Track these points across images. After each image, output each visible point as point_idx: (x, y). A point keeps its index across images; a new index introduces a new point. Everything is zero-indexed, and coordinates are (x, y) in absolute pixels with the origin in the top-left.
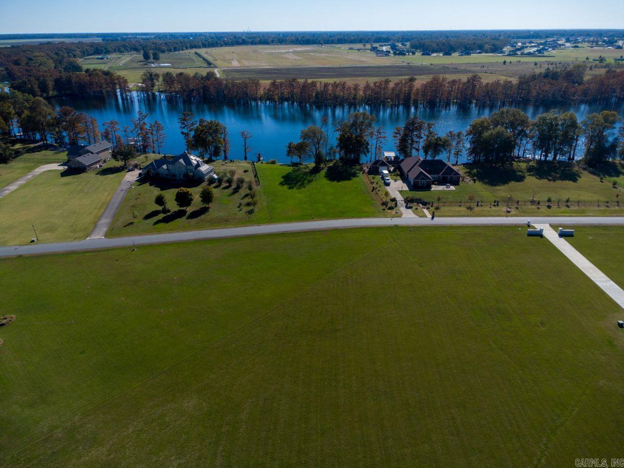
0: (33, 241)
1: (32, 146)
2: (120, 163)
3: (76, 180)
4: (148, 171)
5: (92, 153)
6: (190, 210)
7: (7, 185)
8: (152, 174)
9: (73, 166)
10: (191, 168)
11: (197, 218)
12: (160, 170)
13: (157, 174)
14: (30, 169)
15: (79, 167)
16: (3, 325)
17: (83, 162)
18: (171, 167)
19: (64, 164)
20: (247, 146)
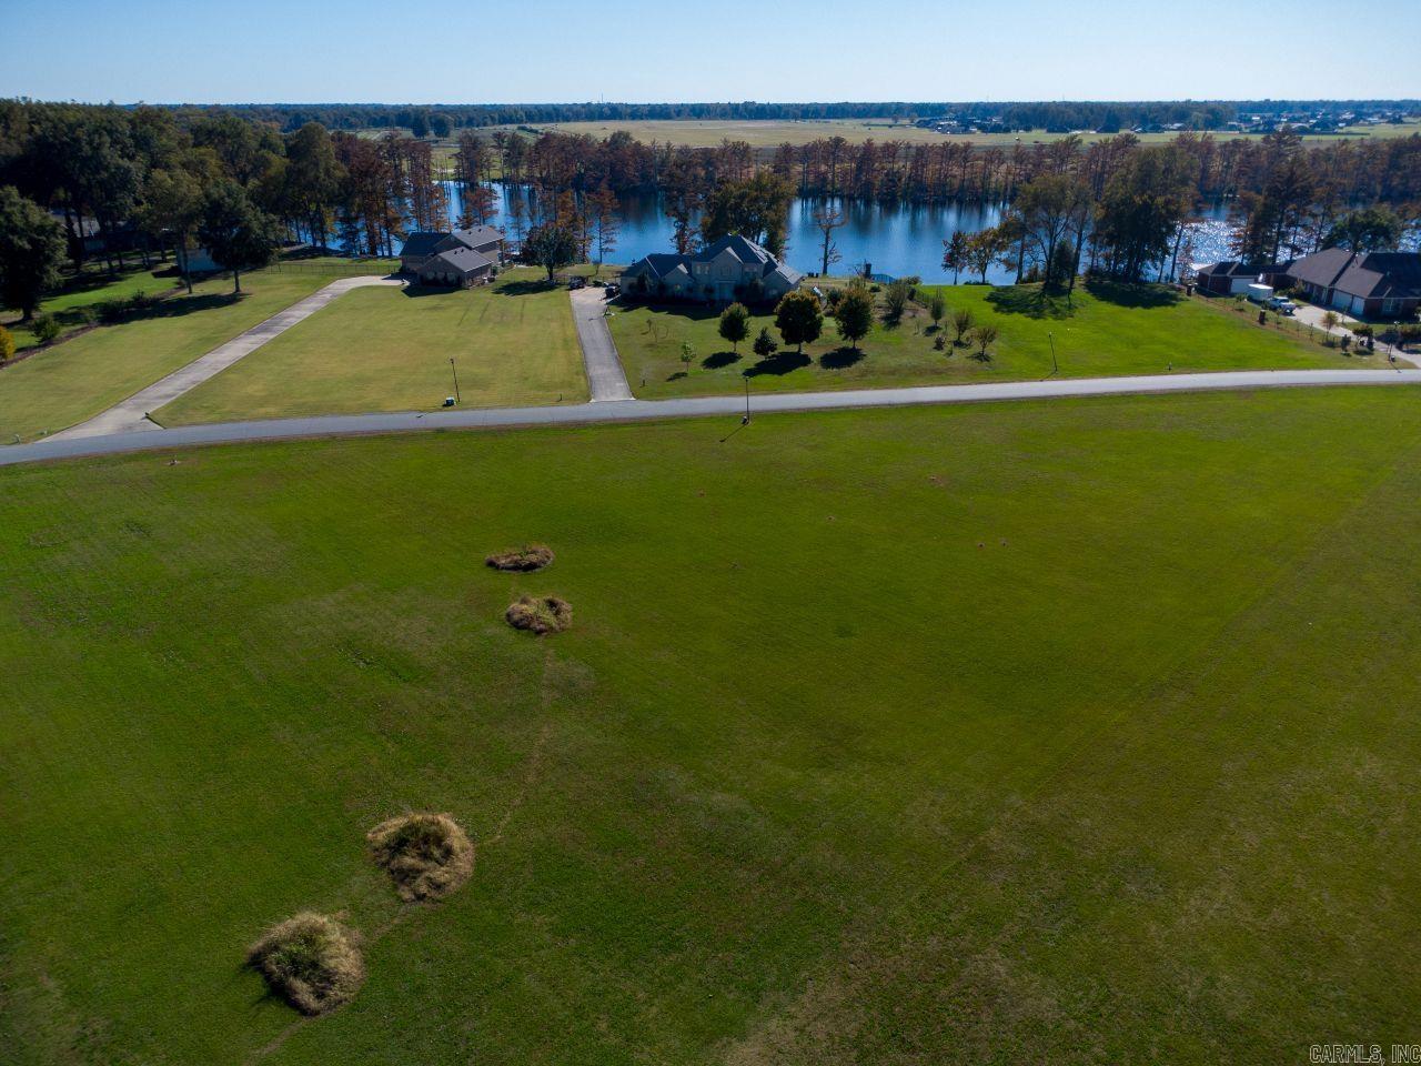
0: (449, 404)
1: (286, 250)
2: (538, 273)
3: (449, 302)
4: (641, 280)
5: (470, 248)
6: (813, 350)
7: (284, 308)
8: (651, 287)
9: (430, 276)
10: (756, 270)
11: (850, 366)
12: (669, 278)
13: (662, 287)
14: (318, 286)
15: (445, 278)
16: (531, 567)
17: (456, 264)
18: (699, 267)
19: (394, 277)
20: (829, 249)
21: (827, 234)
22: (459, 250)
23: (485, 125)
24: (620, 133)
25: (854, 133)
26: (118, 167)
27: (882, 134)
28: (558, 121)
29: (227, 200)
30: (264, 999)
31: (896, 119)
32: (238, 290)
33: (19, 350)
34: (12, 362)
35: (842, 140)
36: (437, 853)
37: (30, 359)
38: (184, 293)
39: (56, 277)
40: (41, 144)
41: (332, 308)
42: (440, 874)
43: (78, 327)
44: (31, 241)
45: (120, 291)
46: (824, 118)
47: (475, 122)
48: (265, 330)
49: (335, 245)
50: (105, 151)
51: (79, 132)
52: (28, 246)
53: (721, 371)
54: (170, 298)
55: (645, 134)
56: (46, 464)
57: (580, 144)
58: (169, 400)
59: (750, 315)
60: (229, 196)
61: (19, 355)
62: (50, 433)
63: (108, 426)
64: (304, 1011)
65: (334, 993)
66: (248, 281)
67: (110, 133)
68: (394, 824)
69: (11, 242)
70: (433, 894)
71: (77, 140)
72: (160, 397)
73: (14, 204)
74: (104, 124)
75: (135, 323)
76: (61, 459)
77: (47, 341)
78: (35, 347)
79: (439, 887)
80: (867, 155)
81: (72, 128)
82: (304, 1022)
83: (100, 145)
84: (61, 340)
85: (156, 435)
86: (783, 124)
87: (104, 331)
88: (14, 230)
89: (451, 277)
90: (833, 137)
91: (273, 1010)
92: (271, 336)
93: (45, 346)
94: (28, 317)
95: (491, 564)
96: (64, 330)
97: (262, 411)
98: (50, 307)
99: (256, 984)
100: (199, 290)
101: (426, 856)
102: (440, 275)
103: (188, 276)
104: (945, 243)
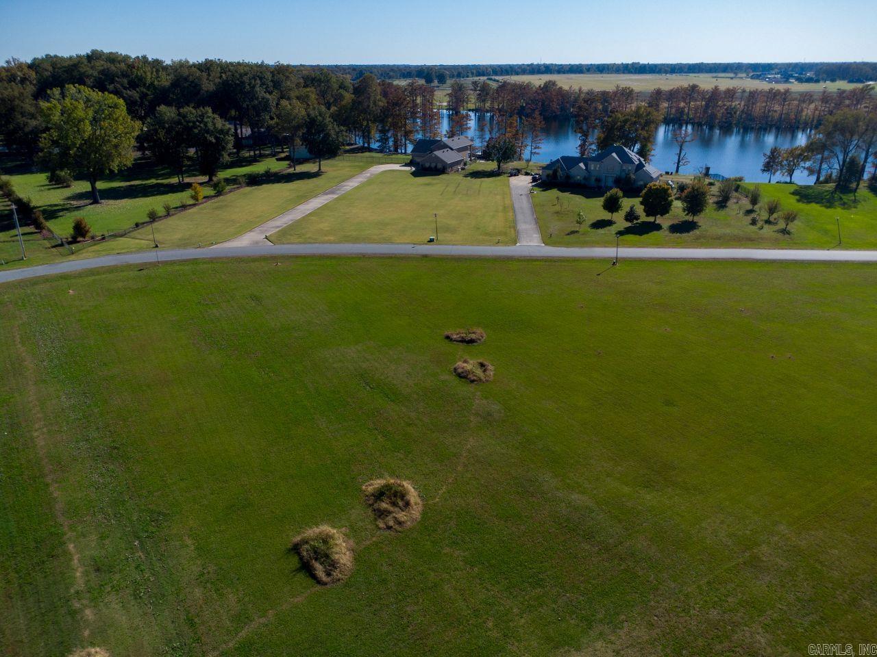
0: (432, 241)
1: (348, 148)
2: (491, 166)
4: (555, 172)
5: (452, 149)
6: (665, 221)
7: (344, 181)
8: (561, 177)
9: (427, 165)
10: (630, 168)
11: (688, 232)
12: (573, 171)
13: (568, 177)
14: (363, 169)
15: (436, 167)
16: (472, 341)
17: (443, 159)
18: (592, 165)
19: (406, 165)
20: (682, 156)
21: (681, 147)
22: (445, 150)
23: (468, 77)
24: (550, 81)
25: (706, 83)
26: (263, 98)
27: (725, 83)
28: (512, 74)
29: (318, 117)
30: (298, 570)
31: (736, 74)
32: (320, 169)
33: (205, 197)
34: (201, 204)
35: (697, 86)
36: (401, 503)
37: (209, 203)
38: (291, 170)
39: (226, 158)
40: (225, 84)
41: (370, 182)
42: (402, 516)
43: (235, 186)
44: (216, 138)
45: (259, 168)
46: (686, 72)
47: (462, 75)
48: (333, 193)
49: (375, 145)
50: (258, 89)
51: (245, 79)
52: (214, 141)
53: (601, 231)
54: (285, 172)
55: (565, 82)
56: (212, 260)
57: (523, 89)
58: (278, 230)
59: (624, 196)
60: (320, 115)
61: (204, 200)
62: (216, 244)
63: (246, 242)
64: (319, 582)
65: (336, 574)
66: (326, 165)
67: (261, 79)
68: (378, 483)
69: (206, 138)
70: (396, 527)
71: (243, 83)
72: (273, 227)
73: (209, 117)
74: (258, 74)
75: (264, 186)
76: (220, 258)
77: (219, 193)
78: (213, 196)
79: (400, 523)
80: (714, 96)
81: (241, 75)
82: (318, 588)
83: (254, 87)
84: (227, 193)
85: (270, 248)
86: (656, 76)
87: (248, 189)
88: (208, 131)
89: (440, 166)
90: (691, 84)
91: (301, 577)
92: (335, 196)
93: (218, 196)
94: (210, 180)
95: (448, 337)
96: (228, 188)
97: (326, 238)
98: (223, 175)
99: (294, 561)
100: (300, 168)
101: (394, 504)
102: (433, 165)
103: (294, 160)
104: (765, 155)
